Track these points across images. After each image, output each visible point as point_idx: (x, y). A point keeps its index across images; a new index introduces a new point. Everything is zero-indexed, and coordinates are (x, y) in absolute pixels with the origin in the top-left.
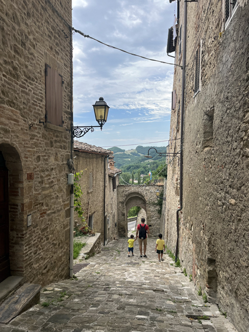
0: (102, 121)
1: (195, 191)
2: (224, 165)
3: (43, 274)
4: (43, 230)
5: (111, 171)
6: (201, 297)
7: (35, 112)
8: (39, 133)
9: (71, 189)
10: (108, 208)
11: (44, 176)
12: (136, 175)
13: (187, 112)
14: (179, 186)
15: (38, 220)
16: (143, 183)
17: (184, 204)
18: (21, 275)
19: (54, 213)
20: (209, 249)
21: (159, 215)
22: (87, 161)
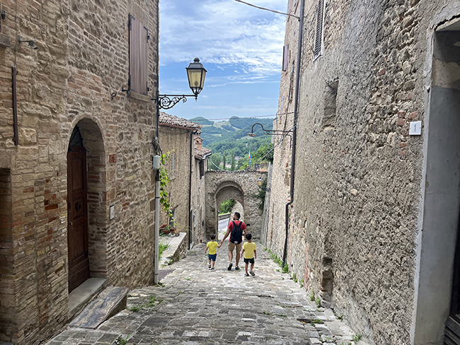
0: (197, 89)
1: (311, 179)
2: (347, 149)
3: (126, 277)
4: (126, 225)
5: (198, 152)
6: (314, 302)
7: (117, 78)
8: (121, 103)
9: (156, 175)
10: (194, 201)
11: (127, 158)
12: (229, 157)
13: (303, 78)
14: (289, 173)
15: (120, 212)
16: (239, 168)
17: (295, 196)
18: (104, 277)
19: (138, 204)
20: (326, 247)
21: (260, 211)
22: (167, 138)
